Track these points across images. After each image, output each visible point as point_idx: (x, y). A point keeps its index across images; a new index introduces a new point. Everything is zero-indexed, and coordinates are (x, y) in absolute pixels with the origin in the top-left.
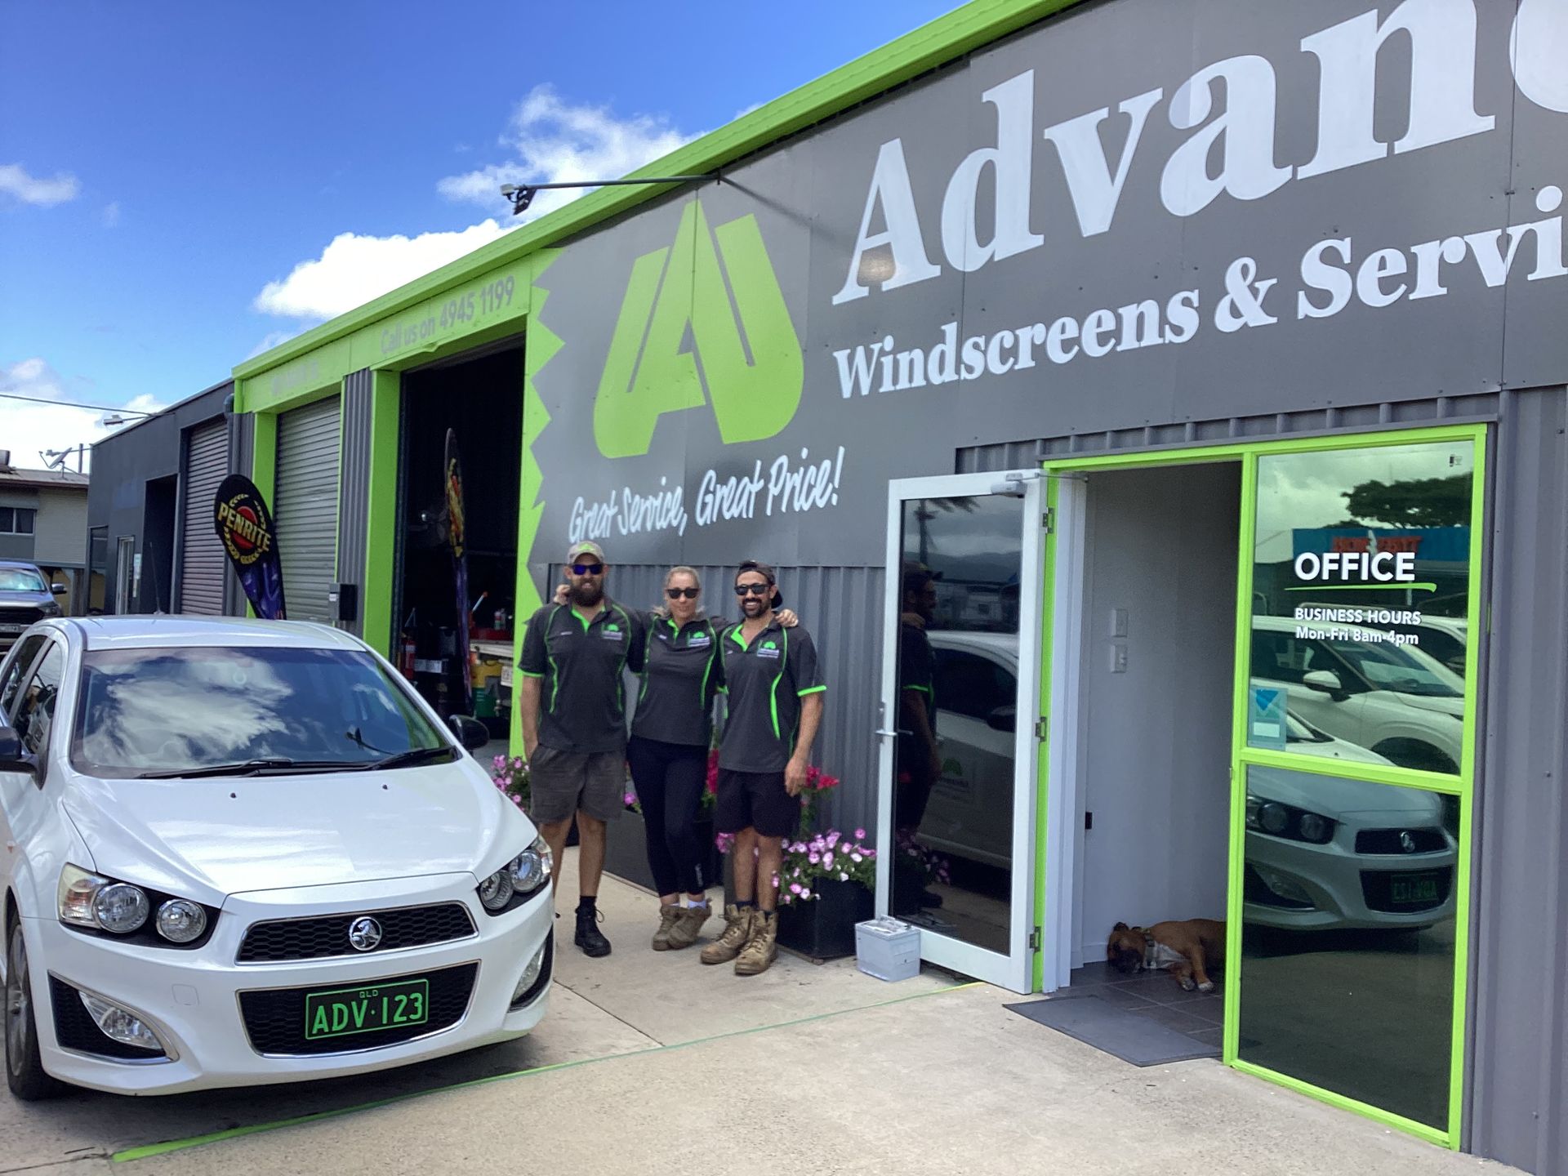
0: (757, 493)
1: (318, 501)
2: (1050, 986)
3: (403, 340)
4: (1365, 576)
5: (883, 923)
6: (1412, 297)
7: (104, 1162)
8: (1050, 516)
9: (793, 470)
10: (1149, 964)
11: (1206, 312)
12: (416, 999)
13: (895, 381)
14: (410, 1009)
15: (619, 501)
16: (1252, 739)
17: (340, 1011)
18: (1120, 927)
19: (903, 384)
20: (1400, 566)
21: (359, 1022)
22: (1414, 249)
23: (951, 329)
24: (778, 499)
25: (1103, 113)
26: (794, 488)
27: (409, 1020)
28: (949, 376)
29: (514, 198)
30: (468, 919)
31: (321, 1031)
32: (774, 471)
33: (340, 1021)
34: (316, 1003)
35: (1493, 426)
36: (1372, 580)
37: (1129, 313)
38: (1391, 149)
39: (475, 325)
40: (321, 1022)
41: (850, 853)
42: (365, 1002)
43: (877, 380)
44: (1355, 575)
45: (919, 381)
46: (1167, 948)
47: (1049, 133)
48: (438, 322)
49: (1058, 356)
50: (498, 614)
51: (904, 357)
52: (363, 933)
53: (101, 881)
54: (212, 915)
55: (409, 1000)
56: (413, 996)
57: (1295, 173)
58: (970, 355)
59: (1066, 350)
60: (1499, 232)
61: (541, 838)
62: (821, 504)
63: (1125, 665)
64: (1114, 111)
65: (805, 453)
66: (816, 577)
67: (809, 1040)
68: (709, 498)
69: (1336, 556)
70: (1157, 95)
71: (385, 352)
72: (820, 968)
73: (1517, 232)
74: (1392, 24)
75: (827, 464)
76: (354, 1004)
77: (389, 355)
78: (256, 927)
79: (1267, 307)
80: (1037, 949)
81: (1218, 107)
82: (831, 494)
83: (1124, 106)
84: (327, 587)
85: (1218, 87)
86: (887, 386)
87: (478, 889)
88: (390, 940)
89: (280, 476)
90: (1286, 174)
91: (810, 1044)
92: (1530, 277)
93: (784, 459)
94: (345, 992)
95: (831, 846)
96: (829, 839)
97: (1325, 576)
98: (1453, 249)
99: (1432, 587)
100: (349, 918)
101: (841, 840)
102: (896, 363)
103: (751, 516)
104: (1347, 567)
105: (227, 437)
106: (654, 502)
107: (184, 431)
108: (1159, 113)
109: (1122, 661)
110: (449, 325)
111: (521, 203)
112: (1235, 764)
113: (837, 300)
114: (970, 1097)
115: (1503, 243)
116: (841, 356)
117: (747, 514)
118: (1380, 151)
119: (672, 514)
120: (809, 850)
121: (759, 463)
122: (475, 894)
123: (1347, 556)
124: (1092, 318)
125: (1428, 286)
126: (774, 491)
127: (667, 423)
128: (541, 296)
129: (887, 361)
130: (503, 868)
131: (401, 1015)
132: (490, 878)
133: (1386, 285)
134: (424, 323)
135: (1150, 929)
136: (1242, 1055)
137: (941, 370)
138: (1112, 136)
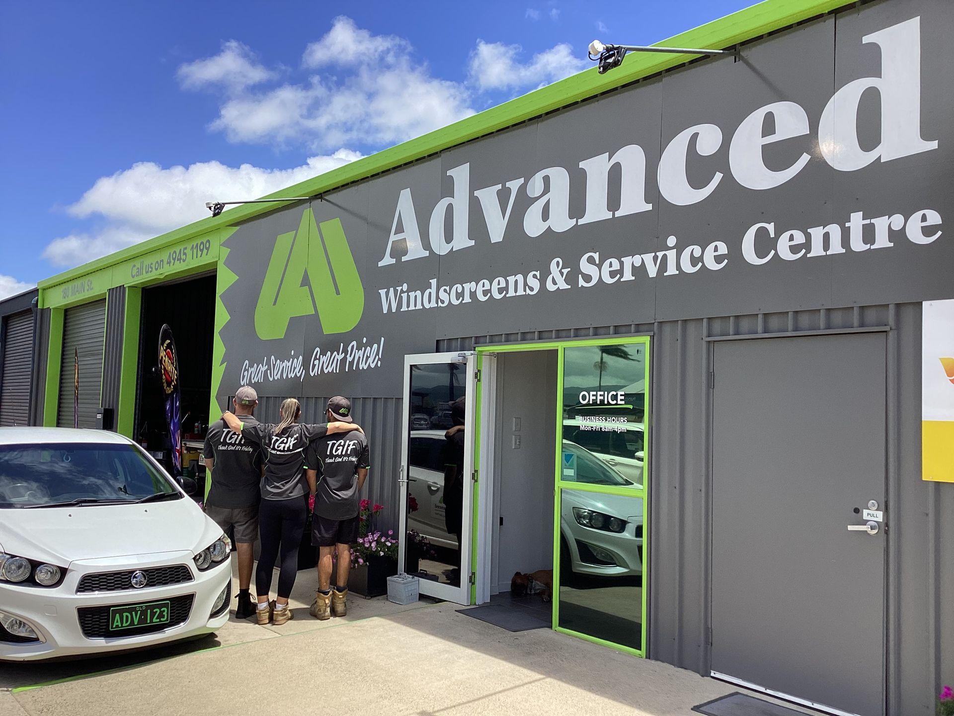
0: (341, 360)
1: (89, 360)
2: (479, 602)
3: (144, 272)
4: (606, 402)
5: (401, 576)
6: (622, 280)
7: (8, 693)
8: (479, 373)
9: (359, 349)
10: (531, 591)
11: (543, 281)
12: (164, 611)
13: (408, 306)
14: (161, 615)
15: (268, 363)
16: (564, 478)
17: (127, 617)
18: (518, 574)
19: (412, 307)
20: (619, 398)
21: (136, 622)
22: (622, 259)
23: (434, 282)
24: (351, 363)
25: (499, 186)
26: (359, 357)
27: (161, 621)
28: (433, 304)
29: (213, 208)
30: (189, 573)
31: (117, 626)
32: (349, 349)
33: (127, 622)
34: (115, 612)
35: (652, 338)
36: (609, 404)
37: (512, 279)
38: (614, 214)
39: (187, 265)
40: (117, 622)
41: (385, 542)
42: (139, 612)
43: (400, 305)
44: (602, 402)
45: (419, 307)
46: (538, 583)
47: (476, 193)
48: (165, 262)
49: (482, 298)
50: (196, 424)
51: (412, 294)
52: (138, 579)
53: (8, 556)
54: (63, 572)
55: (160, 611)
56: (162, 609)
57: (577, 222)
58: (443, 295)
59: (485, 295)
60: (653, 254)
61: (225, 535)
62: (373, 366)
63: (519, 445)
64: (504, 186)
65: (365, 340)
66: (369, 405)
67: (359, 628)
68: (316, 362)
69: (595, 393)
70: (522, 181)
71: (133, 277)
72: (369, 601)
73: (660, 254)
74: (614, 160)
75: (375, 346)
76: (134, 613)
77: (136, 279)
78: (85, 577)
79: (567, 281)
80: (473, 584)
81: (547, 190)
82: (378, 361)
83: (508, 184)
84: (95, 410)
85: (546, 179)
86: (404, 308)
87: (194, 559)
88: (150, 584)
89: (65, 345)
90: (574, 221)
91: (359, 630)
92: (665, 274)
93: (354, 343)
94: (130, 608)
95: (376, 539)
96: (375, 535)
97: (591, 402)
98: (637, 260)
99: (631, 407)
100: (132, 572)
101: (381, 536)
102: (408, 297)
103: (338, 372)
104: (599, 398)
105: (33, 321)
106: (287, 364)
107: (3, 318)
108: (522, 189)
109: (518, 443)
110: (172, 264)
111: (217, 211)
112: (556, 488)
113: (380, 264)
114: (432, 647)
115: (655, 258)
116: (382, 292)
117: (336, 371)
118: (609, 215)
119: (297, 370)
120: (364, 541)
121: (342, 344)
122: (193, 560)
123: (599, 393)
124: (496, 281)
125: (628, 276)
126: (349, 359)
127: (295, 322)
128: (226, 251)
129: (404, 296)
130: (207, 549)
131: (156, 619)
132: (199, 553)
133: (612, 274)
134: (157, 262)
135: (531, 574)
136: (561, 625)
137: (430, 302)
138: (503, 196)
